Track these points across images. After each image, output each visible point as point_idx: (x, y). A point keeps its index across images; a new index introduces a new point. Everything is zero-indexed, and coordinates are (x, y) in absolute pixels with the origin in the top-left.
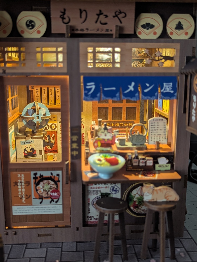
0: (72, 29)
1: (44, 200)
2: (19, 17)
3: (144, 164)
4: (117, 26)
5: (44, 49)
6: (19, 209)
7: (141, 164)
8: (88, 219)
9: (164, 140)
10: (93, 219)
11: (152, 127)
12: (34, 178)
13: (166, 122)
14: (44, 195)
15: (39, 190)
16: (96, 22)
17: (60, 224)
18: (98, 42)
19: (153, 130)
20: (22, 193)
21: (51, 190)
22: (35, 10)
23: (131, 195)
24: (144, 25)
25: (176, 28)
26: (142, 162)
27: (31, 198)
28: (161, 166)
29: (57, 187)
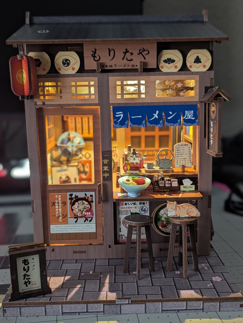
0: (102, 65)
1: (79, 219)
2: (57, 57)
3: (169, 185)
4: (141, 62)
5: (78, 83)
6: (56, 228)
7: (167, 185)
8: (120, 238)
9: (189, 163)
10: (124, 238)
11: (178, 151)
12: (70, 199)
13: (191, 147)
14: (79, 214)
15: (74, 210)
16: (123, 59)
17: (94, 242)
18: (125, 76)
19: (178, 154)
20: (59, 213)
21: (85, 210)
22: (70, 50)
23: (159, 215)
24: (165, 60)
25: (195, 62)
26: (168, 184)
27: (68, 217)
28: (185, 187)
29: (91, 207)
